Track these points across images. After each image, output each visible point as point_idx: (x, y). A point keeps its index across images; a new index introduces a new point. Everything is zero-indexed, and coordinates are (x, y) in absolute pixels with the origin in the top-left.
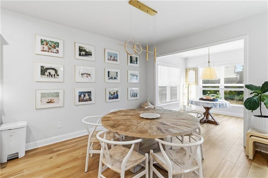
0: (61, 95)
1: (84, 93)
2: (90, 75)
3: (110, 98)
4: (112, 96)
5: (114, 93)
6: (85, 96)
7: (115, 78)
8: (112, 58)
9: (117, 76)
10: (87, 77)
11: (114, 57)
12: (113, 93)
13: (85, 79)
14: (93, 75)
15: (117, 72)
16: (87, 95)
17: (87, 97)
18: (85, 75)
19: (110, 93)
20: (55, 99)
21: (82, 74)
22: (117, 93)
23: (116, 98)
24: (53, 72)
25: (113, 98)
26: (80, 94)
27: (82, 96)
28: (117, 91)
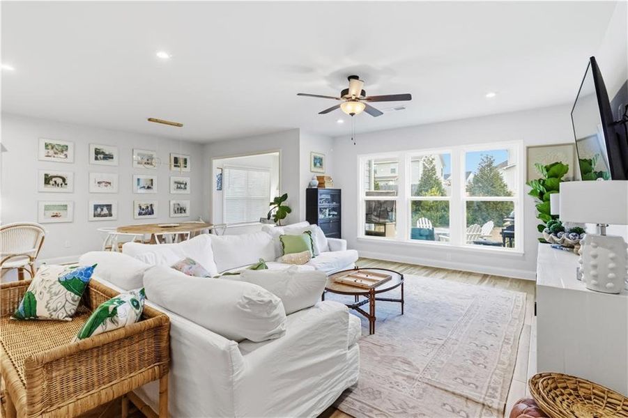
0: (70, 209)
1: (102, 206)
2: (110, 183)
3: (140, 214)
4: (144, 211)
5: (148, 207)
6: (102, 210)
7: (149, 188)
9: (152, 185)
10: (106, 186)
11: (148, 160)
12: (145, 208)
13: (103, 189)
14: (115, 184)
15: (152, 180)
16: (105, 209)
17: (105, 211)
18: (104, 184)
19: (140, 207)
20: (62, 213)
21: (98, 183)
22: (152, 208)
23: (150, 214)
24: (59, 181)
25: (145, 214)
26: (96, 207)
27: (99, 210)
28: (151, 205)
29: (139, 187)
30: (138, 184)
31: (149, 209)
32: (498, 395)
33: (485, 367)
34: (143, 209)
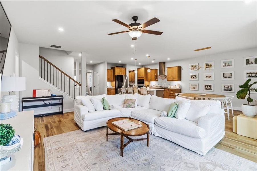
0: (197, 86)
1: (208, 86)
2: (210, 76)
3: (224, 90)
4: (227, 89)
5: (229, 87)
6: (208, 87)
7: (229, 77)
8: (227, 64)
9: (231, 76)
10: (209, 78)
11: (228, 64)
12: (227, 87)
13: (208, 79)
14: (213, 77)
15: (231, 73)
17: (209, 87)
18: (208, 77)
19: (225, 87)
20: (195, 87)
21: (206, 77)
22: (231, 87)
23: (230, 90)
24: (194, 77)
25: (228, 90)
26: (206, 86)
27: (207, 87)
28: (231, 86)
29: (224, 77)
30: (224, 76)
31: (230, 88)
32: (48, 151)
33: (57, 157)
34: (226, 88)
